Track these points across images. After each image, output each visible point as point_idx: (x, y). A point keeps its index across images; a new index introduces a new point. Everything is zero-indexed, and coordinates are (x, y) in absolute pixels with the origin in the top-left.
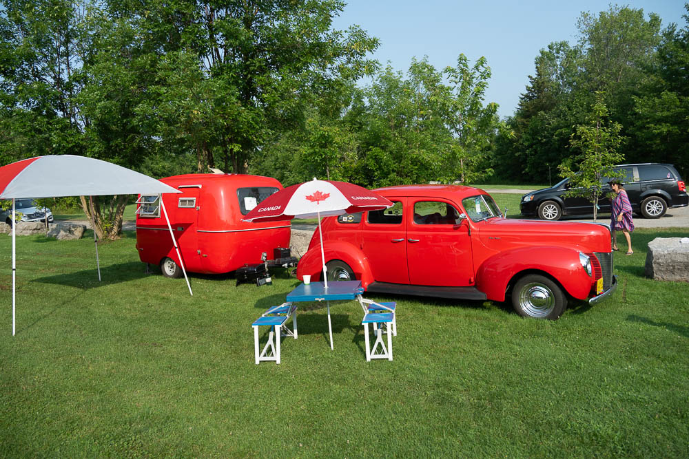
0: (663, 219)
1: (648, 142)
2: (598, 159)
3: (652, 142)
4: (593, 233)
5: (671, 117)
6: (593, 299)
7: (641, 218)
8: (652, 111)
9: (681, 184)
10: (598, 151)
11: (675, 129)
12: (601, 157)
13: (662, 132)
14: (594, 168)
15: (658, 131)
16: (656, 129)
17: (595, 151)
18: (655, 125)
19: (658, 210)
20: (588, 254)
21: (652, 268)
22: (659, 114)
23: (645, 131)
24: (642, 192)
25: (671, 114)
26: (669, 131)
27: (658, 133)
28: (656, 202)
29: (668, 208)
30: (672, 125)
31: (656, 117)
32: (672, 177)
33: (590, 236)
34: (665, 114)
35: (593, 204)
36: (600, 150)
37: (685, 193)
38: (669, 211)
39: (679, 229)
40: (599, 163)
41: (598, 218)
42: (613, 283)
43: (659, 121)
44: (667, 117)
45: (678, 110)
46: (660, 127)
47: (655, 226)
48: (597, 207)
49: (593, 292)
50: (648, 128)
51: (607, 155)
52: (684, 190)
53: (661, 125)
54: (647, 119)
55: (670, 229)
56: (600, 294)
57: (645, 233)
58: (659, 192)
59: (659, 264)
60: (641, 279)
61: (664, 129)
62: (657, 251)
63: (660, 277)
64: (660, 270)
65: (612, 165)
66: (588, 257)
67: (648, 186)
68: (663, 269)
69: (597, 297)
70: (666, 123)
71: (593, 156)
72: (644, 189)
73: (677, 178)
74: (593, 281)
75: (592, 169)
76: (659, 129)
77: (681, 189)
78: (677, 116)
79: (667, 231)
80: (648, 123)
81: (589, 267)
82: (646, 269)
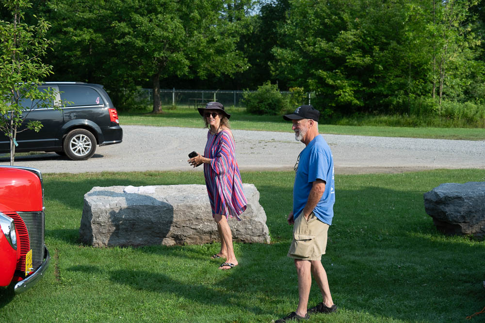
0: (92, 161)
1: (66, 53)
2: (17, 72)
3: (70, 53)
4: (14, 182)
5: (95, 20)
6: (20, 284)
7: (65, 160)
8: (71, 9)
9: (113, 113)
10: (17, 59)
11: (99, 38)
12: (21, 68)
13: (83, 40)
14: (12, 84)
15: (79, 39)
16: (76, 36)
17: (12, 58)
18: (75, 29)
19: (85, 148)
20: (11, 215)
21: (91, 230)
22: (79, 15)
23: (62, 36)
24: (64, 122)
25: (95, 16)
26: (92, 39)
27: (79, 42)
28: (83, 137)
29: (98, 146)
30: (95, 32)
31: (76, 19)
32: (102, 102)
33: (10, 188)
34: (87, 15)
35: (8, 139)
36: (18, 58)
37: (118, 125)
38: (99, 150)
39: (114, 174)
40: (19, 76)
41: (16, 160)
42: (45, 257)
43: (80, 25)
44: (89, 20)
45: (103, 12)
46: (81, 33)
47: (83, 171)
48: (14, 143)
49: (19, 274)
50: (66, 33)
51: (30, 65)
52: (117, 121)
53: (81, 30)
54: (64, 19)
55: (103, 174)
56: (29, 275)
57: (72, 181)
58: (86, 122)
59: (99, 224)
60: (76, 246)
61: (86, 35)
62: (96, 205)
63: (100, 243)
64: (100, 233)
65: (37, 81)
66: (12, 220)
67: (72, 115)
68: (104, 232)
69: (26, 279)
70: (87, 28)
71: (9, 66)
72: (66, 118)
73: (107, 104)
74: (19, 255)
75: (8, 85)
76: (80, 35)
77: (113, 119)
78: (101, 20)
79: (100, 177)
80: (66, 26)
81: (13, 234)
82: (82, 232)
